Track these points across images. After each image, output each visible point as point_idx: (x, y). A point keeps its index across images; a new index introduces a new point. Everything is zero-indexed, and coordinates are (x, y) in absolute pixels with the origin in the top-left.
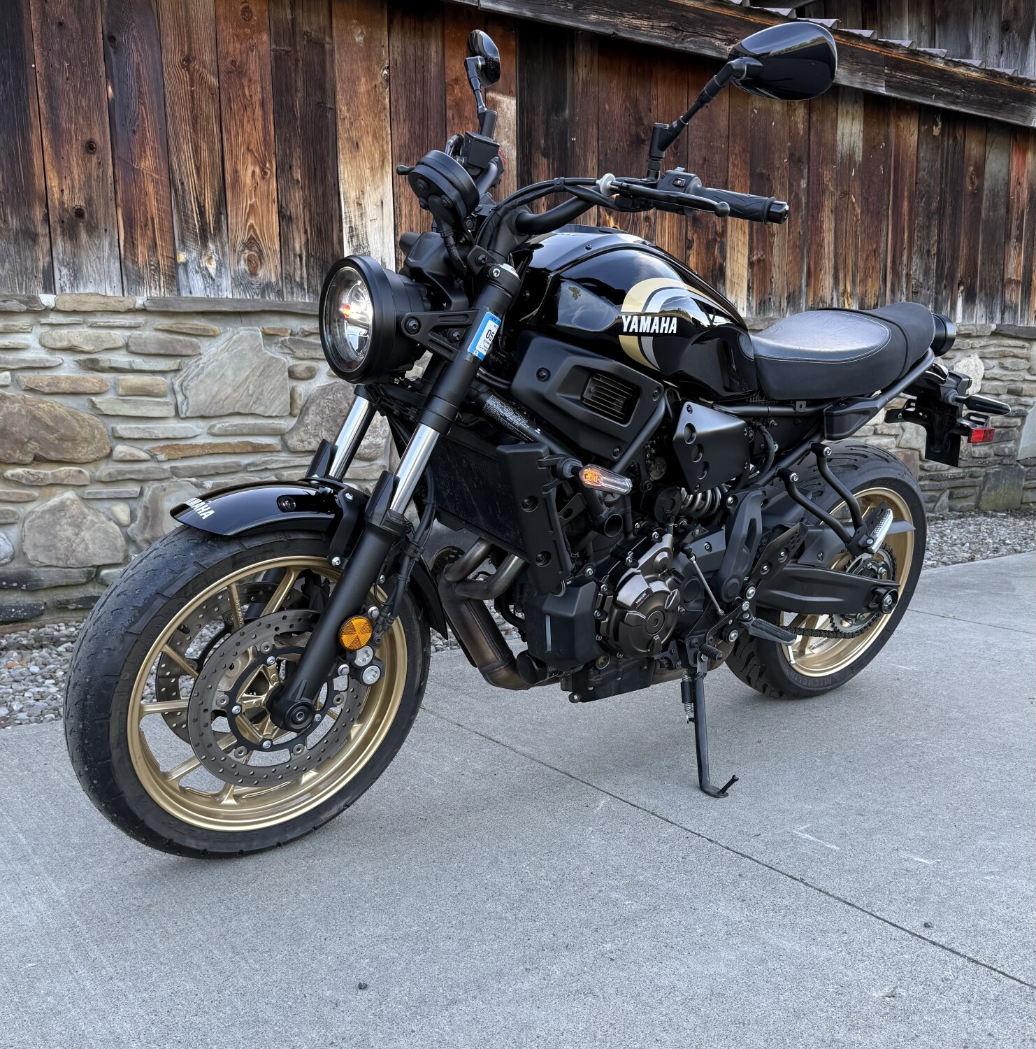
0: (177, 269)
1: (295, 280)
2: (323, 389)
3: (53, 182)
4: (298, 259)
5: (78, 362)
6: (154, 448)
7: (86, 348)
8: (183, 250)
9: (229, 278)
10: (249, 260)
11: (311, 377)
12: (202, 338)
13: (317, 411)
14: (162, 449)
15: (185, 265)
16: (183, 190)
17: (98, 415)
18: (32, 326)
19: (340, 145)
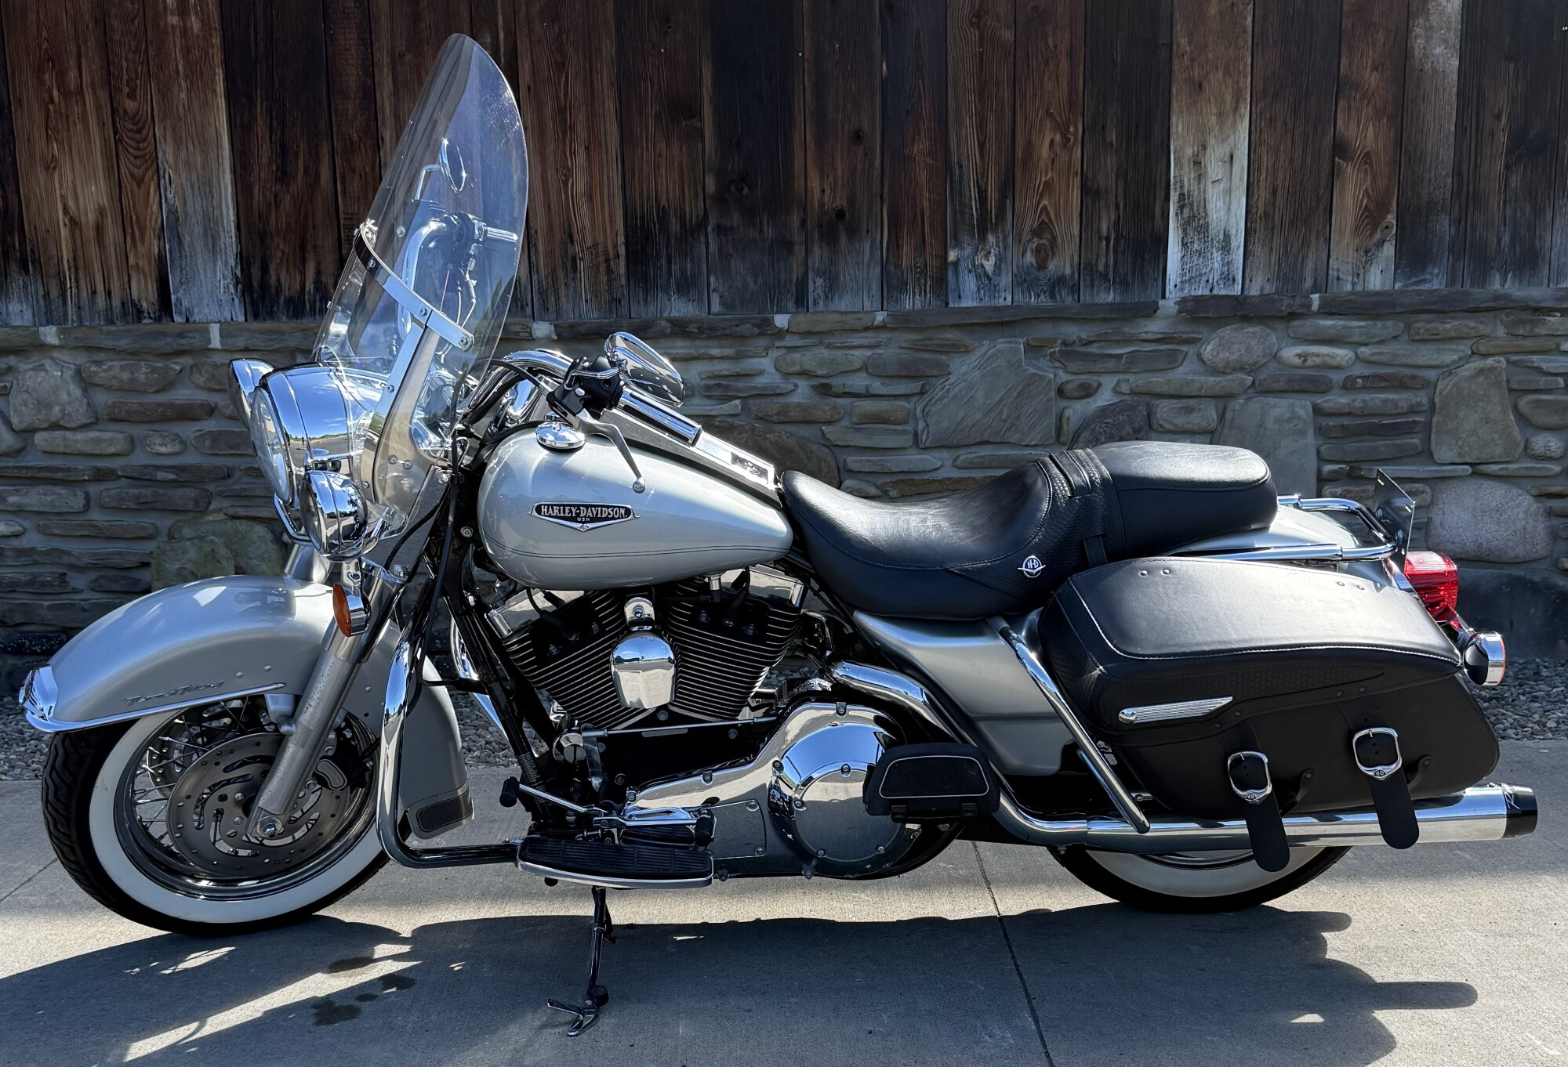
0: (946, 270)
1: (1097, 270)
2: (1103, 410)
3: (815, 183)
4: (1104, 242)
5: (812, 386)
6: (887, 483)
7: (820, 372)
8: (954, 247)
9: (1010, 275)
10: (1037, 251)
11: (1088, 395)
12: (953, 355)
13: (1090, 438)
14: (895, 484)
15: (956, 263)
16: (961, 175)
17: (830, 446)
18: (767, 349)
19: (1174, 90)
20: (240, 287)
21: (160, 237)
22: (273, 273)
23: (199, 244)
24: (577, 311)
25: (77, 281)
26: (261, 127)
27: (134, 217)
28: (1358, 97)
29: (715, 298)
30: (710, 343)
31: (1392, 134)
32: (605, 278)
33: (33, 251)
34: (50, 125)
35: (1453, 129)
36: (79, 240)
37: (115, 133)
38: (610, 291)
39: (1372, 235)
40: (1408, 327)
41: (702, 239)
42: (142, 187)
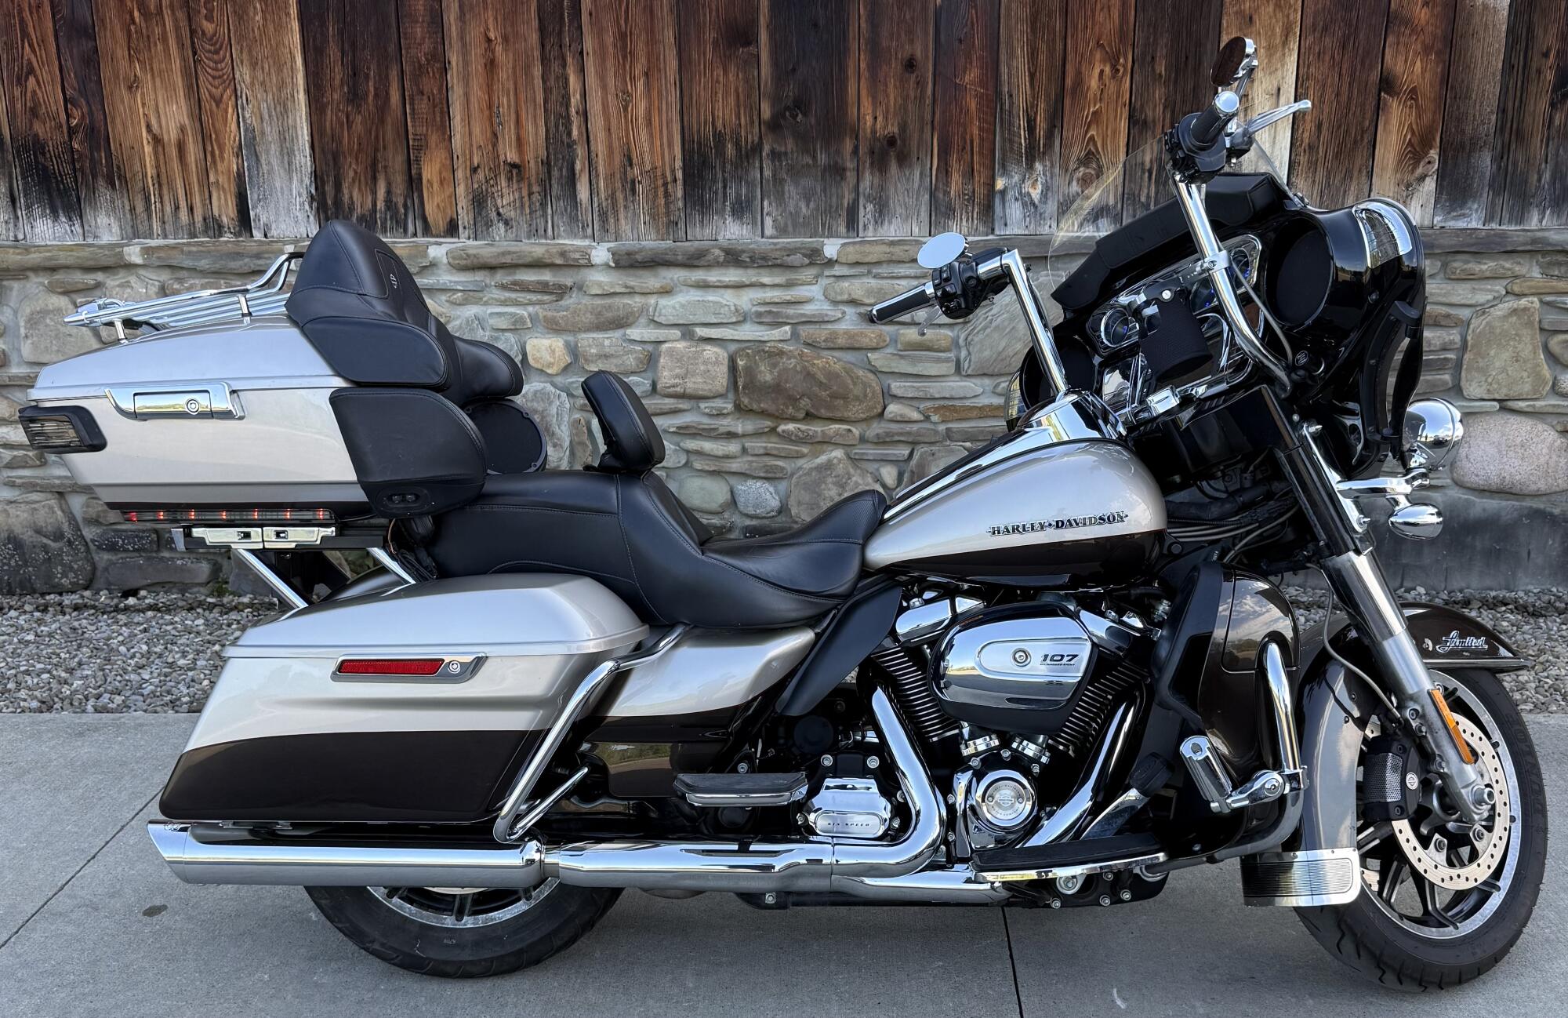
0: (993, 197)
1: (1141, 200)
3: (867, 109)
4: (1147, 174)
5: (860, 314)
6: (928, 409)
7: (867, 301)
8: (1002, 175)
9: (1056, 203)
10: (1083, 180)
14: (936, 409)
15: (1003, 192)
16: (1012, 104)
17: (875, 371)
18: (817, 277)
19: (1224, 23)
20: (315, 204)
21: (239, 154)
22: (346, 191)
23: (275, 162)
24: (635, 232)
25: (161, 197)
26: (333, 52)
27: (213, 136)
28: (1407, 32)
29: (768, 221)
30: (761, 271)
31: (1439, 70)
32: (662, 202)
33: (119, 168)
34: (132, 45)
35: (1500, 65)
36: (162, 157)
37: (195, 53)
38: (668, 214)
39: (1413, 171)
40: (1445, 265)
41: (757, 164)
42: (222, 106)
